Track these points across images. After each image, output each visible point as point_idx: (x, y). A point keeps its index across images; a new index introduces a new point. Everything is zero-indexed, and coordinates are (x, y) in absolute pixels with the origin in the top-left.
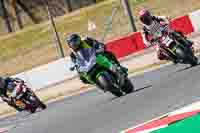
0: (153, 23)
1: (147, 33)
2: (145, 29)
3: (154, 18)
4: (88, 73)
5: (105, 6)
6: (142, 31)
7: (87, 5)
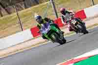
0: (67, 14)
1: (64, 19)
2: (63, 17)
5: (44, 5)
7: (35, 5)
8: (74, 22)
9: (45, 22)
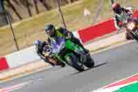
3: (123, 9)
4: (59, 54)
6: (115, 19)
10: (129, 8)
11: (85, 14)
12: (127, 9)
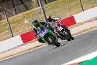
8: (60, 29)
9: (41, 25)
10: (57, 19)
11: (26, 23)
12: (56, 19)
